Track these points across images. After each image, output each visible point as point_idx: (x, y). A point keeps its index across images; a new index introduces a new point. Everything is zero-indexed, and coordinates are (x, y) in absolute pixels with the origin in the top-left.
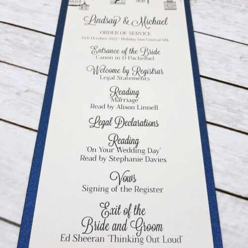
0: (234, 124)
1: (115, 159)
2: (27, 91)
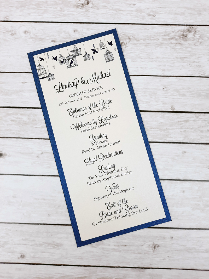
0: (165, 138)
1: (106, 179)
2: (42, 153)
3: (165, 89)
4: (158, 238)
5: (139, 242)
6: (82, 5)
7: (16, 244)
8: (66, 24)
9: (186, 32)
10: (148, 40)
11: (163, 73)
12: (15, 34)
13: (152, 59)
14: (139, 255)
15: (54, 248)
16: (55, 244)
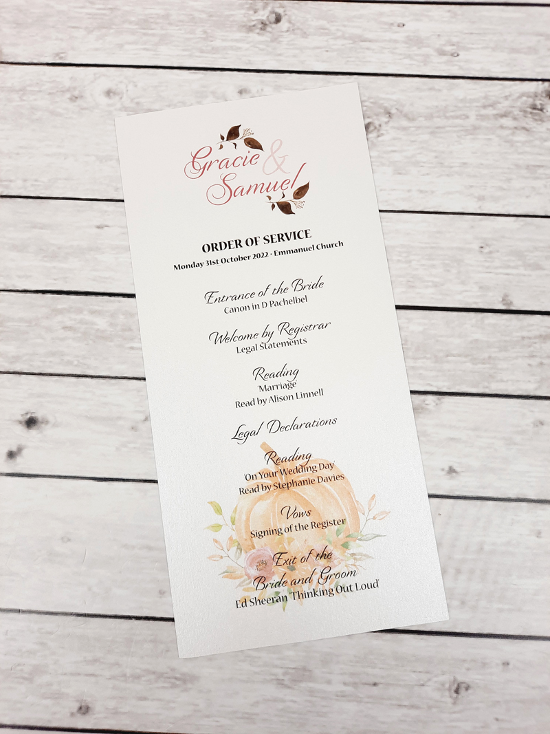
3: (486, 250)
4: (466, 665)
5: (413, 675)
6: (262, 25)
7: (65, 674)
8: (218, 72)
9: (540, 100)
10: (439, 117)
11: (480, 207)
12: (82, 97)
13: (451, 167)
14: (413, 712)
15: (174, 686)
16: (178, 676)
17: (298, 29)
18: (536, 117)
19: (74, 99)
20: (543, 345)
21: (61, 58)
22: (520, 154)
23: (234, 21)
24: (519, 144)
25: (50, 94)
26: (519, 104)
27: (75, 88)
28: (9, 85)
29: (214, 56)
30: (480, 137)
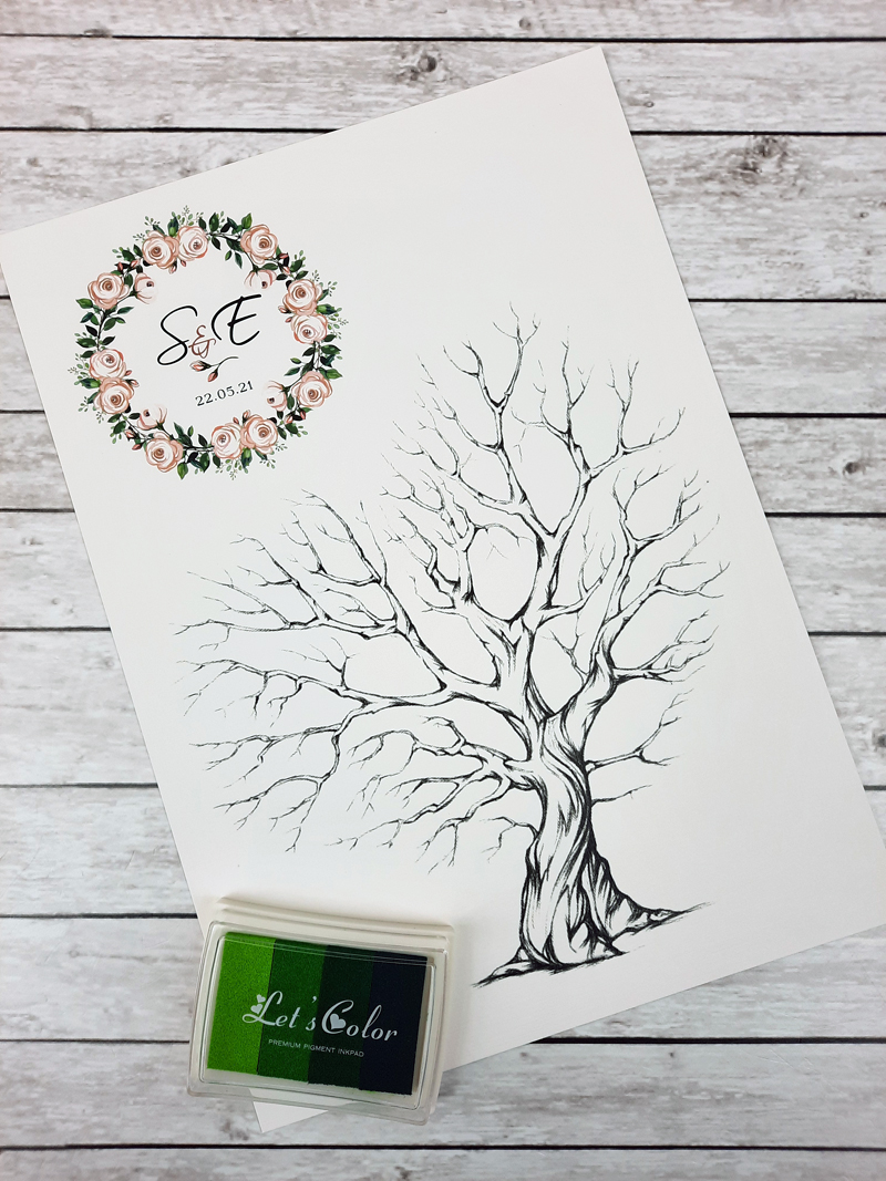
6: (413, 74)
9: (753, 157)
12: (195, 170)
17: (457, 77)
18: (748, 179)
19: (186, 173)
20: (759, 453)
21: (166, 121)
22: (728, 225)
23: (378, 69)
24: (727, 214)
25: (155, 167)
26: (727, 163)
27: (186, 160)
28: (103, 157)
29: (357, 114)
30: (681, 206)
